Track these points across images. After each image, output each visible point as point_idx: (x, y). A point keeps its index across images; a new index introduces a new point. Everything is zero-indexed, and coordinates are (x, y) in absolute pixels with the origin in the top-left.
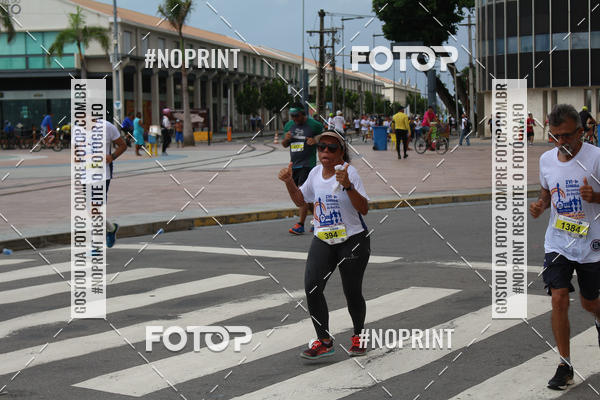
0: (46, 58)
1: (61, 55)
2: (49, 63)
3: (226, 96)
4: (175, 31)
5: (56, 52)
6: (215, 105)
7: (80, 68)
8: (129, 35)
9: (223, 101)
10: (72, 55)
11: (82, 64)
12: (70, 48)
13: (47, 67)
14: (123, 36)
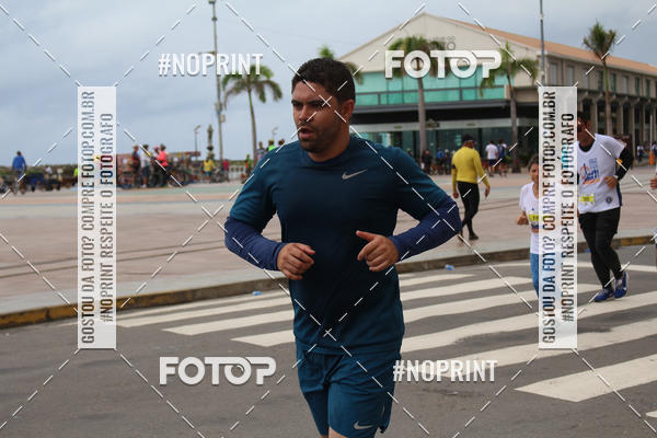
0: (478, 91)
1: (493, 87)
2: (482, 94)
3: (648, 122)
4: (599, 62)
5: (487, 84)
6: (637, 131)
7: (509, 98)
8: (555, 67)
9: (645, 126)
10: (502, 86)
11: (512, 96)
12: (501, 80)
13: (479, 98)
14: (549, 69)
